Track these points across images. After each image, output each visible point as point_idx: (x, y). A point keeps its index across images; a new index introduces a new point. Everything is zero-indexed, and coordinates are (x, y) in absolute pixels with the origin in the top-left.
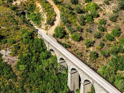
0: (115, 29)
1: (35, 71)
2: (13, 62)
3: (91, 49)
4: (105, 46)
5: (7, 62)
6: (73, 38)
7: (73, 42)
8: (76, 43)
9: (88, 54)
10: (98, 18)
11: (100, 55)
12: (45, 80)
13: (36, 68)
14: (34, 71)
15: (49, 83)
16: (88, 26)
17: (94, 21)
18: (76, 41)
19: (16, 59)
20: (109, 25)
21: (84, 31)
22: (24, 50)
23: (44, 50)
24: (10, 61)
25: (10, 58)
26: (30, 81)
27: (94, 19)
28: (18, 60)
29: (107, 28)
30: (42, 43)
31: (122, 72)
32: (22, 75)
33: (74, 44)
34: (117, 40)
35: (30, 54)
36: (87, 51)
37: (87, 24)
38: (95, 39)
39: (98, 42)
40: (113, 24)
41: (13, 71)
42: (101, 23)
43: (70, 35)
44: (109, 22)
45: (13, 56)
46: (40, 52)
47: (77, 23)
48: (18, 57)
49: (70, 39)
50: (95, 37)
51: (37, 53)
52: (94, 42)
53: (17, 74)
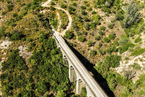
0: (111, 34)
1: (45, 64)
2: (28, 56)
3: (92, 48)
4: (103, 46)
5: (22, 56)
6: (79, 39)
7: (79, 42)
8: (81, 43)
9: (89, 52)
10: (100, 26)
11: (98, 52)
12: (51, 72)
13: (46, 62)
14: (43, 64)
15: (54, 75)
16: (91, 31)
17: (97, 27)
18: (81, 41)
19: (31, 54)
20: (107, 31)
21: (88, 34)
22: (38, 47)
23: (55, 48)
24: (25, 55)
25: (25, 53)
26: (39, 73)
27: (97, 26)
28: (32, 54)
29: (105, 33)
30: (54, 42)
31: (114, 69)
32: (33, 67)
33: (79, 44)
34: (112, 42)
35: (42, 51)
36: (89, 49)
37: (91, 29)
38: (96, 40)
39: (98, 43)
40: (110, 31)
41: (26, 64)
42: (101, 29)
43: (77, 37)
44: (107, 28)
45: (28, 51)
46: (51, 49)
47: (84, 28)
48: (32, 52)
49: (77, 40)
50: (95, 39)
51: (49, 50)
52: (95, 43)
53: (29, 66)
